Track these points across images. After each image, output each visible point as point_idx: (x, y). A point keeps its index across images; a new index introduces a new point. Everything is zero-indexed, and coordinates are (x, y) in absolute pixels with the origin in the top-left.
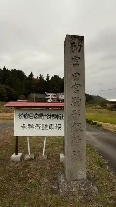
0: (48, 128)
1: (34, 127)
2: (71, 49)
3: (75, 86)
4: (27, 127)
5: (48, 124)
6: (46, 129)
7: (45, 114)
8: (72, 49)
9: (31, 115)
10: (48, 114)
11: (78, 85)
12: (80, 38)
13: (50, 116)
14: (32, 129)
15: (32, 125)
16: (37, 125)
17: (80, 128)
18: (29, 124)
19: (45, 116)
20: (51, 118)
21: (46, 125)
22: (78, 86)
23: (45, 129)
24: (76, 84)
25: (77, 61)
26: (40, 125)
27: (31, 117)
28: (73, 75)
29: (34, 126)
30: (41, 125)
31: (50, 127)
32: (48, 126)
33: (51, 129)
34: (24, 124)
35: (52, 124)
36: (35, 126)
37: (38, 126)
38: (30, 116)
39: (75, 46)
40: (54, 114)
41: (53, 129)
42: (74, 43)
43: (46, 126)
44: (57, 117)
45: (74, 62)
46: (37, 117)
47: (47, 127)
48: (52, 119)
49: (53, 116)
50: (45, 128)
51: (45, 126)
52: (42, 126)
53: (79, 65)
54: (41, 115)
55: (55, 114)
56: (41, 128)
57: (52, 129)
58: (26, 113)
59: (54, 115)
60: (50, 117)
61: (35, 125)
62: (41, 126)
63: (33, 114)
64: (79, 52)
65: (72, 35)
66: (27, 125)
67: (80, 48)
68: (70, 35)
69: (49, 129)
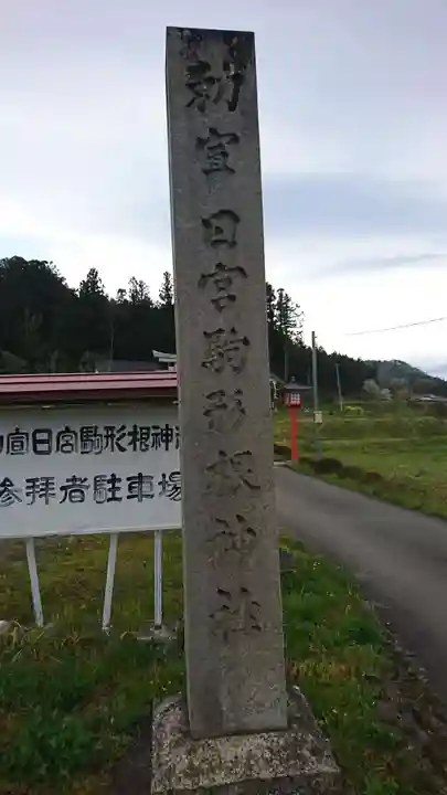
0: (123, 492)
1: (57, 491)
2: (190, 96)
3: (218, 278)
4: (22, 495)
5: (123, 474)
6: (114, 498)
7: (107, 428)
8: (199, 94)
9: (39, 436)
10: (123, 428)
11: (231, 270)
12: (235, 41)
13: (131, 438)
14: (47, 502)
15: (48, 482)
16: (68, 481)
17: (248, 477)
18: (33, 481)
19: (107, 437)
20: (138, 443)
21: (114, 479)
22: (233, 275)
23: (109, 500)
24: (219, 266)
25: (225, 154)
26: (86, 484)
27: (40, 447)
28: (203, 221)
29: (57, 487)
30: (90, 482)
31: (130, 488)
32: (124, 485)
33: (140, 496)
34: (6, 480)
35: (140, 474)
36: (62, 488)
37: (74, 488)
38: (36, 442)
39: (211, 81)
40: (148, 429)
41: (147, 496)
42: (205, 67)
43: (113, 485)
44: (167, 442)
45: (209, 158)
46: (67, 444)
47: (119, 488)
48: (143, 450)
49: (147, 434)
50: (110, 495)
51: (110, 486)
52: (96, 485)
53: (232, 171)
54: (87, 434)
55: (155, 428)
56: (89, 493)
57: (142, 496)
58: (17, 429)
59: (153, 431)
60: (133, 442)
61: (60, 481)
62: (87, 487)
63: (49, 432)
64: (232, 107)
65: (192, 30)
66: (20, 484)
67: (236, 91)
68: (181, 30)
69: (128, 497)
